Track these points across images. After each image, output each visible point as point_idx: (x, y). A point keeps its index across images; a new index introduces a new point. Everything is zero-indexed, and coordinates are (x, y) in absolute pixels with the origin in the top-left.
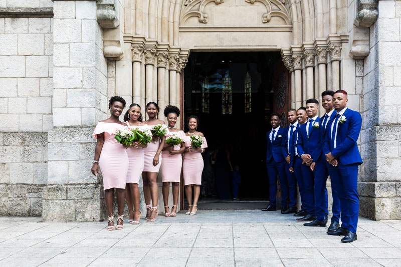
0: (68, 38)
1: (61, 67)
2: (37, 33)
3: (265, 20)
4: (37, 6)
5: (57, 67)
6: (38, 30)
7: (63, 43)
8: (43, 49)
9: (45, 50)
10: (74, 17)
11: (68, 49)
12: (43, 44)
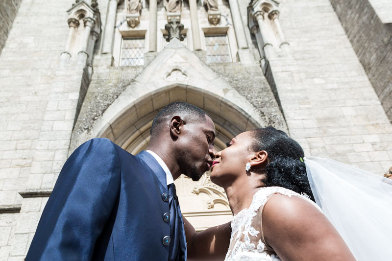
0: (29, 229)
1: (16, 256)
2: (5, 226)
3: (209, 206)
4: (12, 203)
5: (12, 256)
6: (7, 223)
7: (23, 234)
8: (7, 239)
9: (9, 240)
10: (38, 210)
11: (27, 239)
12: (8, 236)
